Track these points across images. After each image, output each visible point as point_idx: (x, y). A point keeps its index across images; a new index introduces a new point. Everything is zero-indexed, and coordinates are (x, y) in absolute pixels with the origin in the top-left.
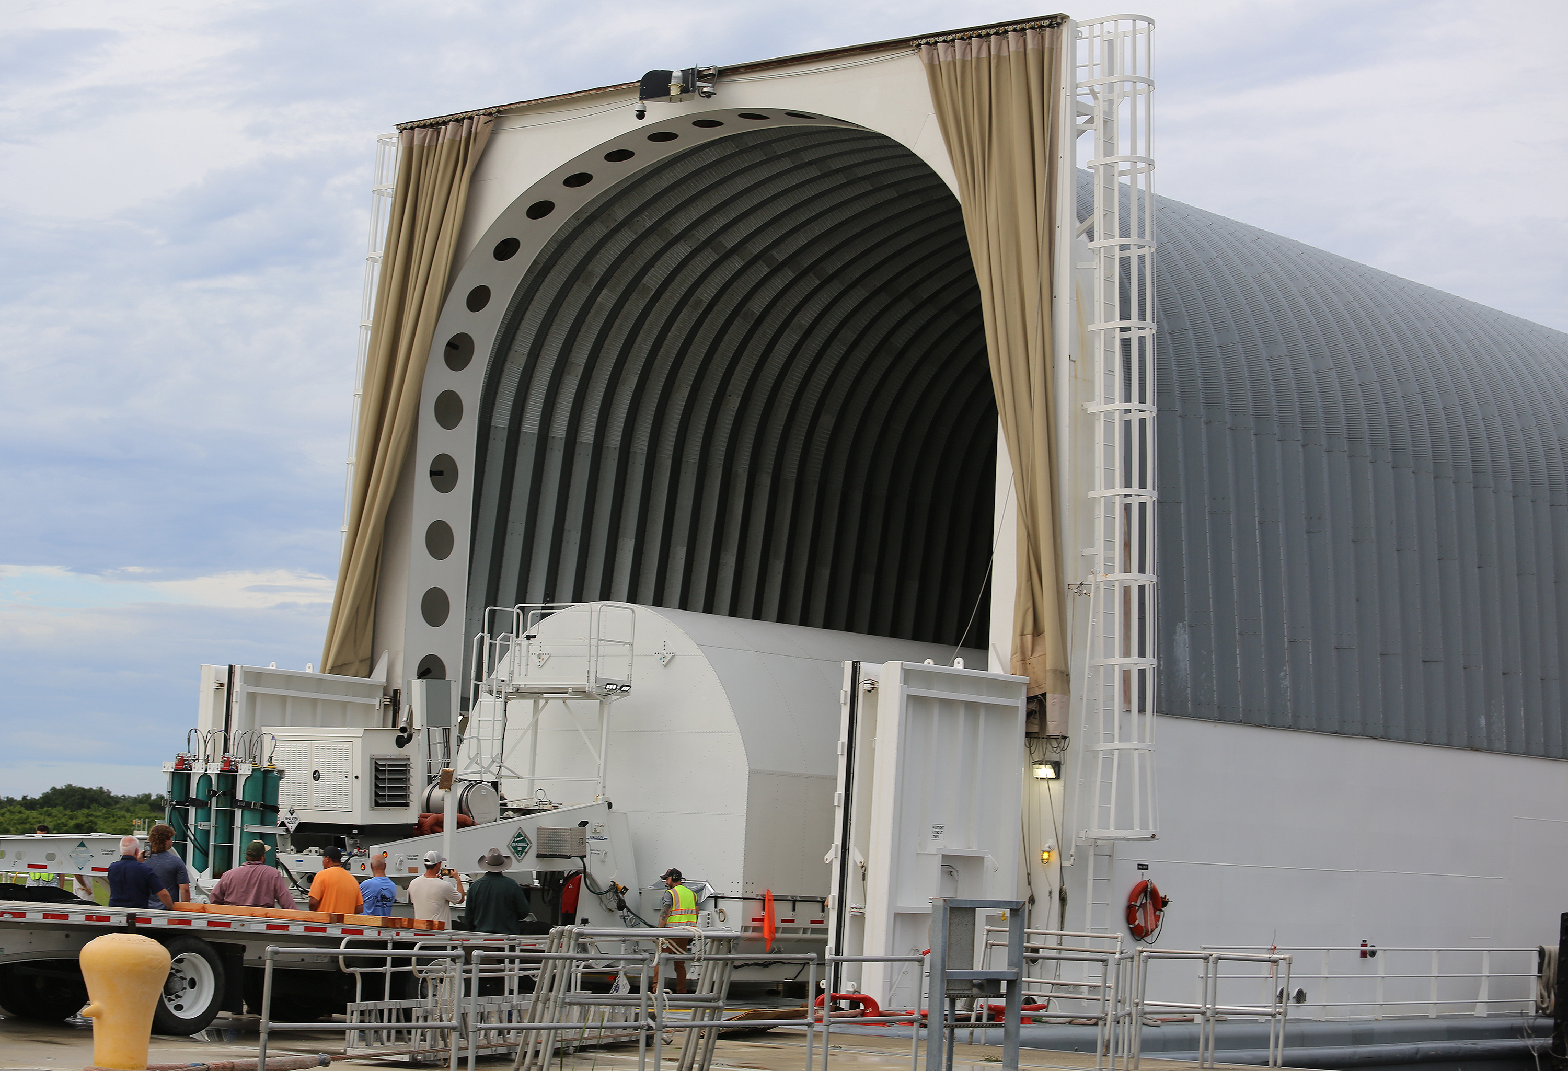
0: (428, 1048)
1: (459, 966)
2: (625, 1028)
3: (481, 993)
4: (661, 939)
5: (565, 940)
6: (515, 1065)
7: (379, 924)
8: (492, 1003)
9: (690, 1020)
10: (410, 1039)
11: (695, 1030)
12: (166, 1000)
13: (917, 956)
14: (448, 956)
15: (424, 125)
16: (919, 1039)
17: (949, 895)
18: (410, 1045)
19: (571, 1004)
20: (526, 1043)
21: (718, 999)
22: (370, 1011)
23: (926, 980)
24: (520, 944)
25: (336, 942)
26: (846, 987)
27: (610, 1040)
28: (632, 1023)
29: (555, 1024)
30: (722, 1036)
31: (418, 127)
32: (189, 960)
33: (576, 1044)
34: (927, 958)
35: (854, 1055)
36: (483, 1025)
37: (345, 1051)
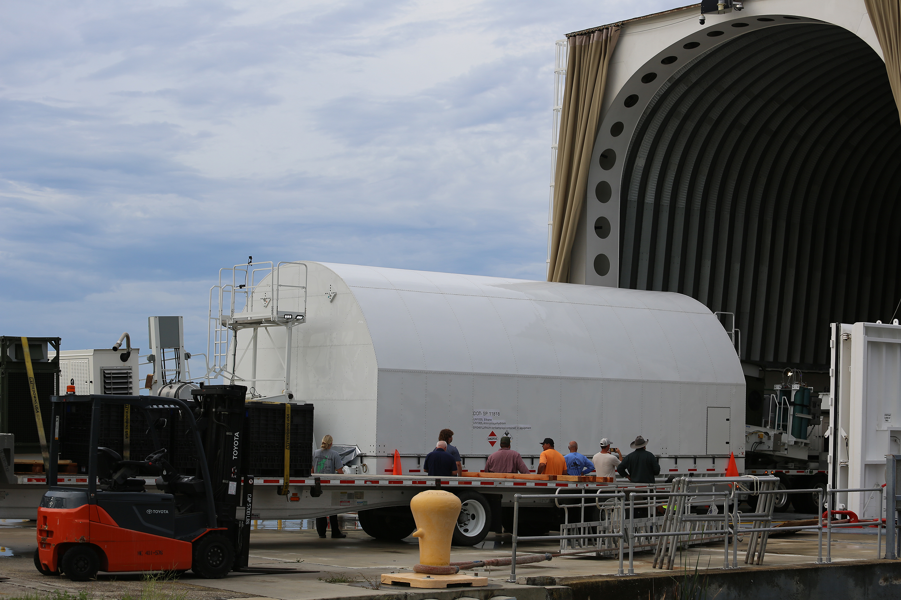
0: (606, 548)
1: (622, 502)
2: (716, 534)
3: (635, 517)
4: (735, 483)
5: (681, 485)
6: (655, 556)
7: (577, 480)
8: (641, 522)
9: (752, 528)
10: (596, 544)
11: (756, 533)
12: (459, 527)
13: (879, 488)
14: (616, 496)
15: (582, 34)
16: (881, 535)
17: (895, 453)
18: (596, 547)
19: (685, 521)
20: (661, 544)
21: (767, 516)
22: (573, 529)
23: (884, 501)
24: (656, 489)
25: (553, 491)
26: (839, 506)
27: (708, 541)
28: (720, 531)
29: (677, 532)
30: (771, 537)
31: (578, 35)
32: (471, 504)
33: (690, 543)
34: (885, 489)
35: (845, 545)
36: (637, 534)
37: (560, 551)
